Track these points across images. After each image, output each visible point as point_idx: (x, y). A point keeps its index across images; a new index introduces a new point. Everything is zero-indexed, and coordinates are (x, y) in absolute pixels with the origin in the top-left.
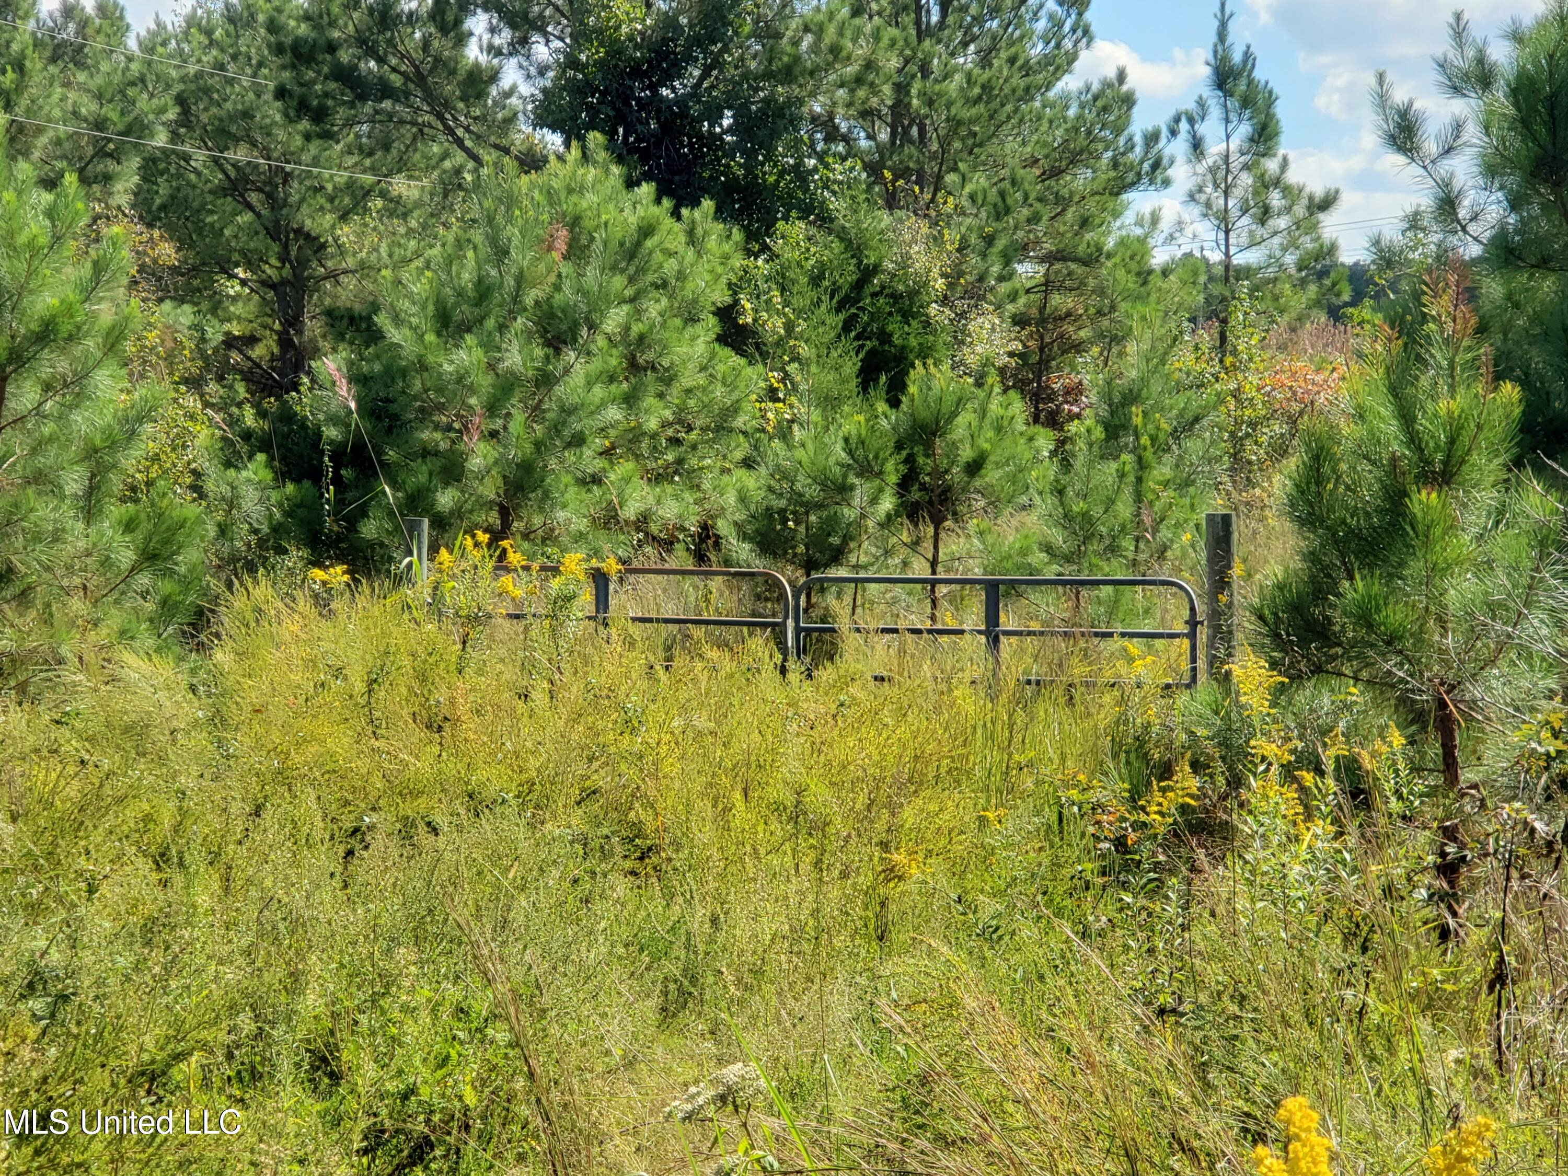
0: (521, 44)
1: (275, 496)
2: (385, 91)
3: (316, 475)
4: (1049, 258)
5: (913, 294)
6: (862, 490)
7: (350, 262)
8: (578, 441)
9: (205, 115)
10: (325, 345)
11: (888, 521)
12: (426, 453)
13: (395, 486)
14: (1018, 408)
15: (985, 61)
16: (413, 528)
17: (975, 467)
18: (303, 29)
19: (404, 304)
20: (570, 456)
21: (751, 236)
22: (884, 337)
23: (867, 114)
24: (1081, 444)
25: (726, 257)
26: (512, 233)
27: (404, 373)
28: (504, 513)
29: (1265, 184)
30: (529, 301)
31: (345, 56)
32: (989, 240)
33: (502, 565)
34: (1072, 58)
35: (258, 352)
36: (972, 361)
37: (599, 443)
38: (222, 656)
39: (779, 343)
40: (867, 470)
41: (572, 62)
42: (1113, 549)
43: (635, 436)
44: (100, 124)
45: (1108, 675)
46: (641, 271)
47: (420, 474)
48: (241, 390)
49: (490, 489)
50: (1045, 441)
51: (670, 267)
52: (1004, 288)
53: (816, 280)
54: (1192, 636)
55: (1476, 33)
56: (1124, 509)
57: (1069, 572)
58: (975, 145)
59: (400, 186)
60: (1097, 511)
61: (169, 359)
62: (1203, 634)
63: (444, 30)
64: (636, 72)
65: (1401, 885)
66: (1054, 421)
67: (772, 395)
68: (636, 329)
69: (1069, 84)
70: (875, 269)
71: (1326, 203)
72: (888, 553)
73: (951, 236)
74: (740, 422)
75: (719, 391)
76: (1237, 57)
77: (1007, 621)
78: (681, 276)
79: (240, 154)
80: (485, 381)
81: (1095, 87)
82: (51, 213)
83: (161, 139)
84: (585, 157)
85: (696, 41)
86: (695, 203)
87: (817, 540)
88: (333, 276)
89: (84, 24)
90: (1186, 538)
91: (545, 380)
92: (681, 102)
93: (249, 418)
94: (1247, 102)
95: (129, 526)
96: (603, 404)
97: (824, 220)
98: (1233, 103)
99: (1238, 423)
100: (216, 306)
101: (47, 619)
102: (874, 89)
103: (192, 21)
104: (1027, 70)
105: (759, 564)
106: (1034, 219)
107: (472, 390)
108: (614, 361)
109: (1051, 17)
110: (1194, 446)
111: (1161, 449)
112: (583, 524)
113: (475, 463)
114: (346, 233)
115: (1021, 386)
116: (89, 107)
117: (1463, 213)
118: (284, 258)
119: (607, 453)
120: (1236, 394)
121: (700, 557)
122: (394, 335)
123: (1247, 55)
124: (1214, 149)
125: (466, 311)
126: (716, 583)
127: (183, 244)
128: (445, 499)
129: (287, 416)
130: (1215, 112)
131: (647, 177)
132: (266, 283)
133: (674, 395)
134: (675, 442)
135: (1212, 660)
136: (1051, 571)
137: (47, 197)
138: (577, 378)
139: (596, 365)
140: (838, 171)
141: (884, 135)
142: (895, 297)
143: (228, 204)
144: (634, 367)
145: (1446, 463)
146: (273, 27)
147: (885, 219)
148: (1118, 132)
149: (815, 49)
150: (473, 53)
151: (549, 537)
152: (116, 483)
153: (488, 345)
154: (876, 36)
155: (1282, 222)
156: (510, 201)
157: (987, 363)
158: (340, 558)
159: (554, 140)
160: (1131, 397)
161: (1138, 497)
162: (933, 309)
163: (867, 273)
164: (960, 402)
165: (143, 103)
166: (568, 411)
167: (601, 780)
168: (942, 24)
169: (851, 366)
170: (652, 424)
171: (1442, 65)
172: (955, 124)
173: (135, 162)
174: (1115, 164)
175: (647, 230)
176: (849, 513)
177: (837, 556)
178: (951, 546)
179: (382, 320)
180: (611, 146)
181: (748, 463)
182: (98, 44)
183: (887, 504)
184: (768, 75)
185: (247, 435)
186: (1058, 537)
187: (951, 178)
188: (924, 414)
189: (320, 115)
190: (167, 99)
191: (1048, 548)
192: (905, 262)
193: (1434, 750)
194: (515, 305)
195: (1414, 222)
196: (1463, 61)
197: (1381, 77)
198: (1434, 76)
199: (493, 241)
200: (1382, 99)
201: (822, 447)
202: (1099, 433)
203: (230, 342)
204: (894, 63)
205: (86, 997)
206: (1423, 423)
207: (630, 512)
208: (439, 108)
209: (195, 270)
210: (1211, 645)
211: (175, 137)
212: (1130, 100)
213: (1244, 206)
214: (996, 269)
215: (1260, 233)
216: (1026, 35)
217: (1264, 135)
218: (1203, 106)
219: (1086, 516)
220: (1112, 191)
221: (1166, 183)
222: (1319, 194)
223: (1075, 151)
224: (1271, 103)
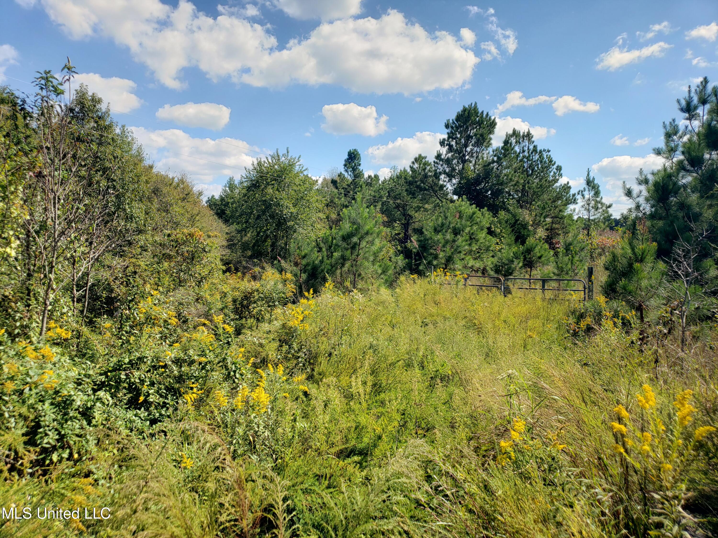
0: (450, 180)
1: (404, 261)
2: (425, 189)
3: (411, 258)
4: (553, 218)
5: (526, 224)
6: (516, 262)
7: (417, 220)
8: (460, 252)
9: (392, 194)
10: (412, 235)
11: (521, 268)
12: (431, 254)
13: (426, 260)
14: (547, 246)
15: (541, 180)
16: (431, 268)
17: (540, 257)
18: (411, 179)
19: (428, 227)
20: (458, 255)
21: (494, 214)
22: (520, 233)
23: (517, 191)
24: (561, 253)
25: (489, 218)
26: (449, 214)
27: (428, 240)
28: (446, 265)
29: (597, 202)
30: (451, 226)
31: (418, 183)
32: (542, 214)
33: (445, 275)
34: (558, 180)
35: (400, 236)
36: (537, 237)
37: (464, 252)
38: (397, 290)
39: (499, 234)
40: (517, 258)
41: (460, 183)
42: (567, 273)
43: (471, 251)
44: (375, 197)
45: (567, 298)
46: (473, 221)
47: (430, 258)
48: (398, 243)
49: (443, 261)
50: (552, 252)
51: (478, 220)
52: (544, 223)
53: (506, 222)
54: (585, 291)
55: (645, 172)
56: (569, 266)
57: (558, 278)
58: (538, 196)
59: (426, 206)
60: (564, 266)
61: (386, 238)
62: (587, 291)
63: (436, 178)
64: (472, 184)
65: (635, 341)
66: (553, 249)
67: (497, 244)
68: (472, 231)
69: (557, 184)
70: (518, 220)
71: (610, 206)
72: (521, 273)
73: (534, 214)
74: (491, 249)
75: (487, 243)
76: (591, 179)
77: (546, 287)
78: (480, 222)
79: (399, 201)
80: (443, 241)
81: (563, 185)
82: (368, 213)
83: (385, 199)
84: (462, 200)
85: (485, 178)
86: (483, 208)
87: (507, 271)
88: (414, 222)
89: (372, 179)
90: (582, 271)
91: (454, 241)
92: (480, 189)
93: (399, 248)
94: (593, 187)
95: (380, 266)
96: (465, 246)
97: (508, 211)
98: (590, 188)
99: (591, 249)
100: (393, 228)
101: (366, 282)
102: (518, 186)
103: (391, 178)
104: (549, 182)
105: (496, 276)
106: (550, 210)
107: (440, 243)
108: (468, 238)
109: (554, 172)
110: (583, 254)
111: (576, 254)
112: (461, 267)
113: (441, 256)
114: (416, 215)
115: (546, 242)
116: (373, 194)
117: (641, 209)
118: (405, 219)
119: (465, 254)
120: (591, 244)
121: (483, 273)
122: (426, 233)
123: (593, 178)
124: (587, 196)
125: (439, 228)
126: (486, 279)
127: (388, 217)
128: (435, 263)
129: (406, 247)
130: (587, 189)
131: (474, 203)
132: (402, 224)
133: (478, 244)
134: (478, 252)
135: (589, 296)
136: (555, 277)
137: (368, 210)
138: (460, 241)
139: (464, 238)
140: (511, 202)
141: (520, 195)
142: (522, 225)
143: (396, 210)
144: (471, 238)
145: (641, 258)
146: (405, 179)
147: (520, 210)
148: (567, 193)
149: (507, 179)
150: (441, 182)
151: (454, 270)
152: (378, 259)
153: (443, 235)
154: (519, 176)
155: (601, 210)
156: (448, 209)
157: (540, 237)
158: (416, 273)
159: (455, 197)
160: (570, 244)
161: (572, 263)
162: (530, 227)
163: (517, 221)
164: (537, 245)
165: (382, 193)
166: (458, 247)
167: (468, 315)
168: (532, 174)
169: (513, 238)
170: (474, 249)
171: (637, 179)
172: (534, 192)
173: (380, 203)
174: (566, 200)
175: (474, 213)
176: (513, 266)
177: (511, 274)
178: (534, 272)
179: (424, 230)
180: (467, 198)
181: (493, 256)
182: (374, 182)
183: (521, 264)
184: (498, 184)
185: (399, 251)
186: (556, 271)
187: (533, 203)
188: (529, 247)
189: (413, 194)
190: (386, 192)
191: (554, 273)
192: (524, 218)
193: (639, 314)
194: (449, 227)
195: (630, 210)
196: (642, 178)
197: (624, 182)
198: (635, 181)
199: (445, 216)
200: (624, 186)
201: (508, 254)
202: (565, 251)
203: (396, 234)
204: (522, 181)
205: (380, 350)
206: (636, 250)
207: (470, 265)
208: (435, 192)
209: (390, 222)
210: (589, 292)
211: (387, 199)
212: (570, 188)
213: (593, 207)
214: (542, 220)
215: (596, 212)
216: (549, 176)
217: (597, 193)
218: (584, 189)
219: (562, 267)
220: (566, 205)
221: (577, 203)
222: (608, 204)
223: (558, 197)
224: (598, 187)
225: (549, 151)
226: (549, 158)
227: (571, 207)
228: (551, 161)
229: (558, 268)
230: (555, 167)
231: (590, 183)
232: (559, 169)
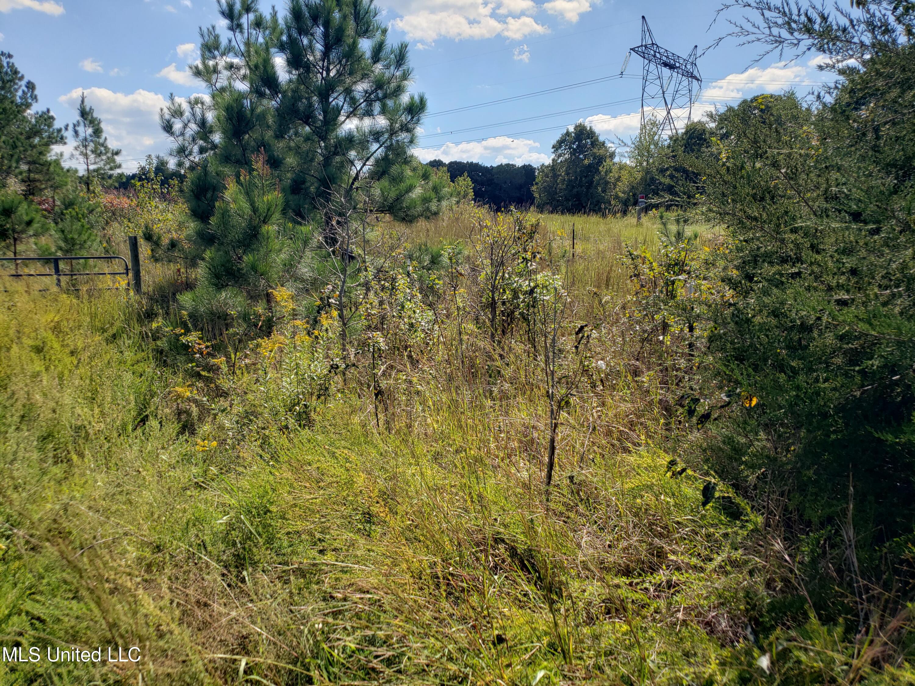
4: (29, 163)
17: (28, 223)
29: (97, 144)
32: (12, 156)
34: (31, 104)
42: (82, 248)
52: (17, 171)
54: (127, 273)
57: (68, 255)
62: (131, 272)
69: (31, 111)
71: (117, 153)
76: (88, 109)
81: (40, 113)
94: (91, 122)
98: (87, 122)
104: (17, 106)
106: (25, 151)
109: (23, 91)
123: (91, 109)
124: (82, 134)
130: (82, 124)
148: (49, 127)
155: (104, 157)
174: (48, 137)
186: (62, 244)
191: (60, 248)
210: (133, 276)
212: (52, 118)
213: (92, 152)
214: (14, 165)
215: (97, 160)
216: (14, 96)
217: (97, 132)
218: (78, 122)
219: (72, 239)
220: (47, 145)
221: (65, 143)
222: (115, 150)
223: (35, 132)
224: (99, 123)
225: (10, 56)
226: (11, 66)
227: (56, 149)
228: (16, 72)
229: (66, 240)
230: (23, 83)
231: (85, 114)
232: (31, 86)
